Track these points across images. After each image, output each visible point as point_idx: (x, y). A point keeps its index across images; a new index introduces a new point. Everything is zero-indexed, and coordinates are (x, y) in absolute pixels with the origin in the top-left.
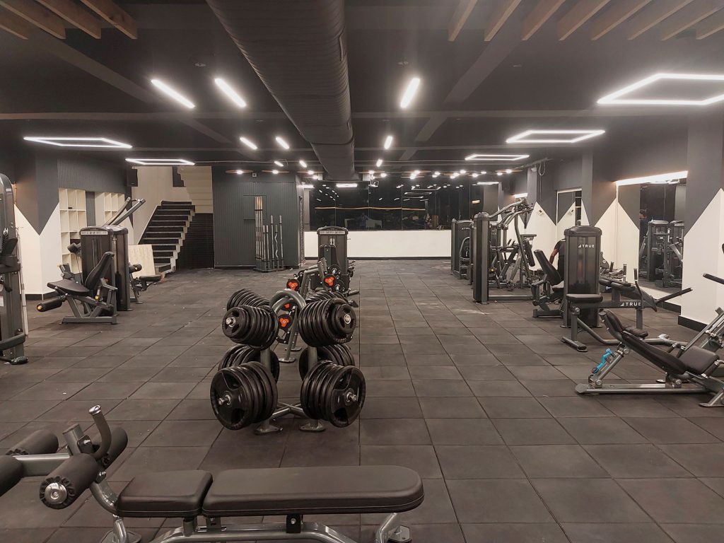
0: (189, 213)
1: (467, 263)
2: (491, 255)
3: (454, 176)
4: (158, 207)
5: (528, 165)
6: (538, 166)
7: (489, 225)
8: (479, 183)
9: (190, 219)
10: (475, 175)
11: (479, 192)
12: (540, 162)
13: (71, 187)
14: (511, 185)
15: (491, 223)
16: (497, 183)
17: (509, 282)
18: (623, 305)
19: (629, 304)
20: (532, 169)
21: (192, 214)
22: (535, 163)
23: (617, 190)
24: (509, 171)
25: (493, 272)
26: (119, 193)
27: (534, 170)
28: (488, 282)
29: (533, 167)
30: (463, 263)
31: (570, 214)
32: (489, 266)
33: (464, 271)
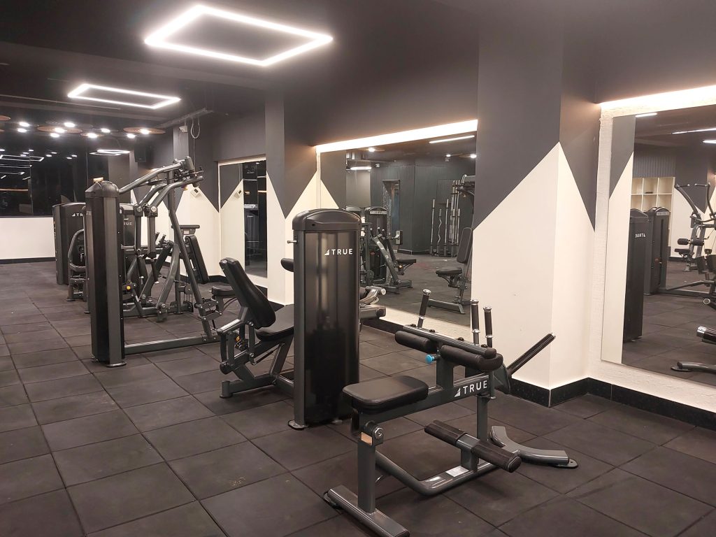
1: (82, 273)
2: (124, 261)
3: (57, 132)
5: (174, 122)
6: (189, 123)
7: (118, 208)
8: (101, 151)
10: (92, 136)
11: (101, 166)
12: (191, 116)
14: (148, 154)
15: (121, 205)
16: (126, 152)
17: (160, 308)
18: (459, 394)
19: (468, 389)
20: (181, 128)
22: (185, 118)
23: (318, 160)
24: (145, 132)
25: (130, 291)
27: (184, 129)
28: (122, 308)
29: (182, 124)
30: (75, 273)
31: (237, 196)
32: (123, 281)
33: (80, 286)
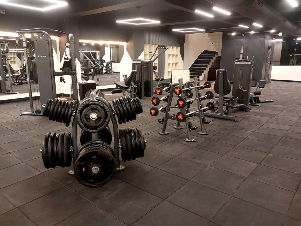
0: (214, 56)
4: (202, 53)
9: (214, 58)
13: (151, 44)
21: (216, 56)
26: (177, 46)
